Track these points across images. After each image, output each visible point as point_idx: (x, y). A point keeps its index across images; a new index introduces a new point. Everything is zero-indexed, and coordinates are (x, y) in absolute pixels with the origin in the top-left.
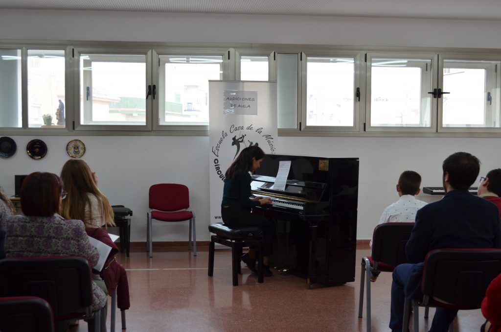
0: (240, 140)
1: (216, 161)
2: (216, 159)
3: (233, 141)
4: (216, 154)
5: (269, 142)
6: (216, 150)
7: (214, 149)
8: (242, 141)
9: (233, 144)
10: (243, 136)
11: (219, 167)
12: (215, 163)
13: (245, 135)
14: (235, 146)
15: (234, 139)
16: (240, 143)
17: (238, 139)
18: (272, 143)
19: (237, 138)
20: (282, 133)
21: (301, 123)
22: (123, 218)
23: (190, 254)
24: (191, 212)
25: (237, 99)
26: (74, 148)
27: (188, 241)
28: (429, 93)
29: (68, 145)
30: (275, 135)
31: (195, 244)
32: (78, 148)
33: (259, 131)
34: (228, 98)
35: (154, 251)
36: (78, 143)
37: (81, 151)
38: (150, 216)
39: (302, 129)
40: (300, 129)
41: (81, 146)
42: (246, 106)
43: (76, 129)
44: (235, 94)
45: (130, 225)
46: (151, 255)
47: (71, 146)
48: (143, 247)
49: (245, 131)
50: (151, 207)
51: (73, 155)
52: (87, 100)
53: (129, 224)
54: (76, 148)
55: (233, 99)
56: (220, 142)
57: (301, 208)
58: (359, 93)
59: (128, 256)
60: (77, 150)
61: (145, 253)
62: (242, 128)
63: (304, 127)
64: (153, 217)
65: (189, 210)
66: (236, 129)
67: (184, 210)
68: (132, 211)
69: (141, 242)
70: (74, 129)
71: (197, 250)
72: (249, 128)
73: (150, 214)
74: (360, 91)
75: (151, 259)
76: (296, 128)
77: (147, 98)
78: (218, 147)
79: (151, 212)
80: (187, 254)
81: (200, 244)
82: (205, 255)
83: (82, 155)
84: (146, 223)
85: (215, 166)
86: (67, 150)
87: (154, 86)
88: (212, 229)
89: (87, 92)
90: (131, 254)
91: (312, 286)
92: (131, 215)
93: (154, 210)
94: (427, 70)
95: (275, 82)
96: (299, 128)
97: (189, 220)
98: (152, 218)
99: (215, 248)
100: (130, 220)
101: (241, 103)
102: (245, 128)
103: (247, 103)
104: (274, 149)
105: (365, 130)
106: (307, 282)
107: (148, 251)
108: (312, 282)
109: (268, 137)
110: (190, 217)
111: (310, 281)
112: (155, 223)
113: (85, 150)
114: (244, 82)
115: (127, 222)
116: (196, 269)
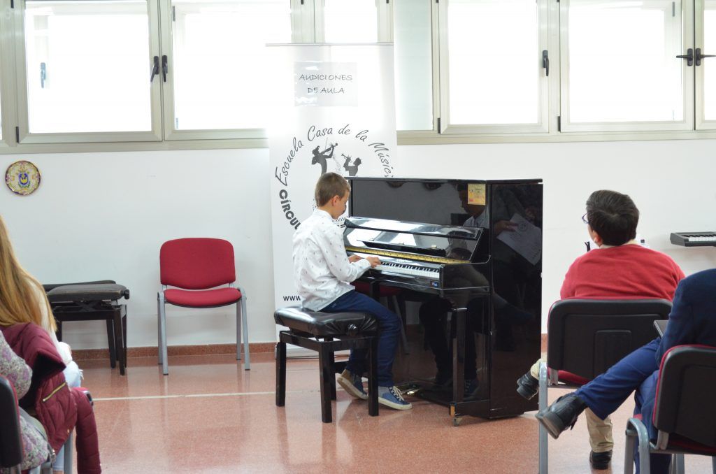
0: (327, 154)
1: (283, 194)
2: (282, 191)
3: (314, 156)
4: (283, 180)
5: (381, 156)
6: (283, 175)
7: (280, 171)
8: (330, 156)
9: (314, 162)
10: (333, 147)
11: (288, 205)
12: (282, 198)
13: (337, 144)
14: (318, 166)
15: (316, 152)
16: (327, 160)
17: (324, 152)
18: (386, 158)
19: (320, 151)
20: (406, 138)
21: (439, 120)
22: (114, 303)
23: (239, 367)
24: (239, 290)
25: (319, 77)
26: (20, 176)
27: (235, 342)
28: (677, 57)
29: (7, 172)
30: (391, 142)
31: (246, 349)
32: (26, 175)
33: (362, 136)
34: (302, 77)
35: (170, 363)
36: (27, 167)
37: (33, 182)
38: (162, 298)
39: (442, 131)
40: (439, 132)
41: (32, 173)
42: (337, 90)
43: (22, 141)
44: (314, 68)
45: (125, 318)
46: (165, 372)
47: (14, 173)
48: (151, 355)
49: (335, 138)
50: (164, 281)
51: (18, 189)
52: (43, 86)
53: (122, 315)
54: (23, 176)
55: (312, 77)
56: (290, 159)
57: (436, 275)
58: (547, 60)
59: (123, 372)
60: (24, 181)
61: (157, 368)
62: (330, 131)
63: (446, 127)
64: (168, 301)
65: (234, 285)
66: (319, 134)
67: (226, 286)
68: (128, 291)
69: (149, 348)
70: (18, 141)
71: (252, 361)
72: (343, 131)
73: (162, 295)
74: (549, 58)
75: (166, 377)
76: (432, 129)
77: (152, 80)
78: (285, 168)
79: (165, 292)
80: (234, 366)
81: (257, 349)
82: (269, 369)
83: (35, 189)
84: (157, 313)
85: (282, 203)
86: (6, 180)
87: (165, 58)
88: (280, 319)
89: (42, 73)
90: (128, 370)
91: (459, 419)
92: (127, 297)
93: (170, 287)
94: (674, 15)
95: (390, 44)
96: (436, 128)
97: (236, 304)
98: (165, 302)
99: (288, 355)
100: (126, 306)
101: (326, 84)
102: (335, 131)
103: (337, 84)
104: (390, 169)
105: (559, 129)
106: (450, 414)
107: (161, 364)
108: (460, 412)
109: (379, 146)
110: (236, 298)
111: (456, 411)
112: (173, 311)
113: (40, 179)
114: (330, 45)
115: (119, 312)
116: (250, 393)
